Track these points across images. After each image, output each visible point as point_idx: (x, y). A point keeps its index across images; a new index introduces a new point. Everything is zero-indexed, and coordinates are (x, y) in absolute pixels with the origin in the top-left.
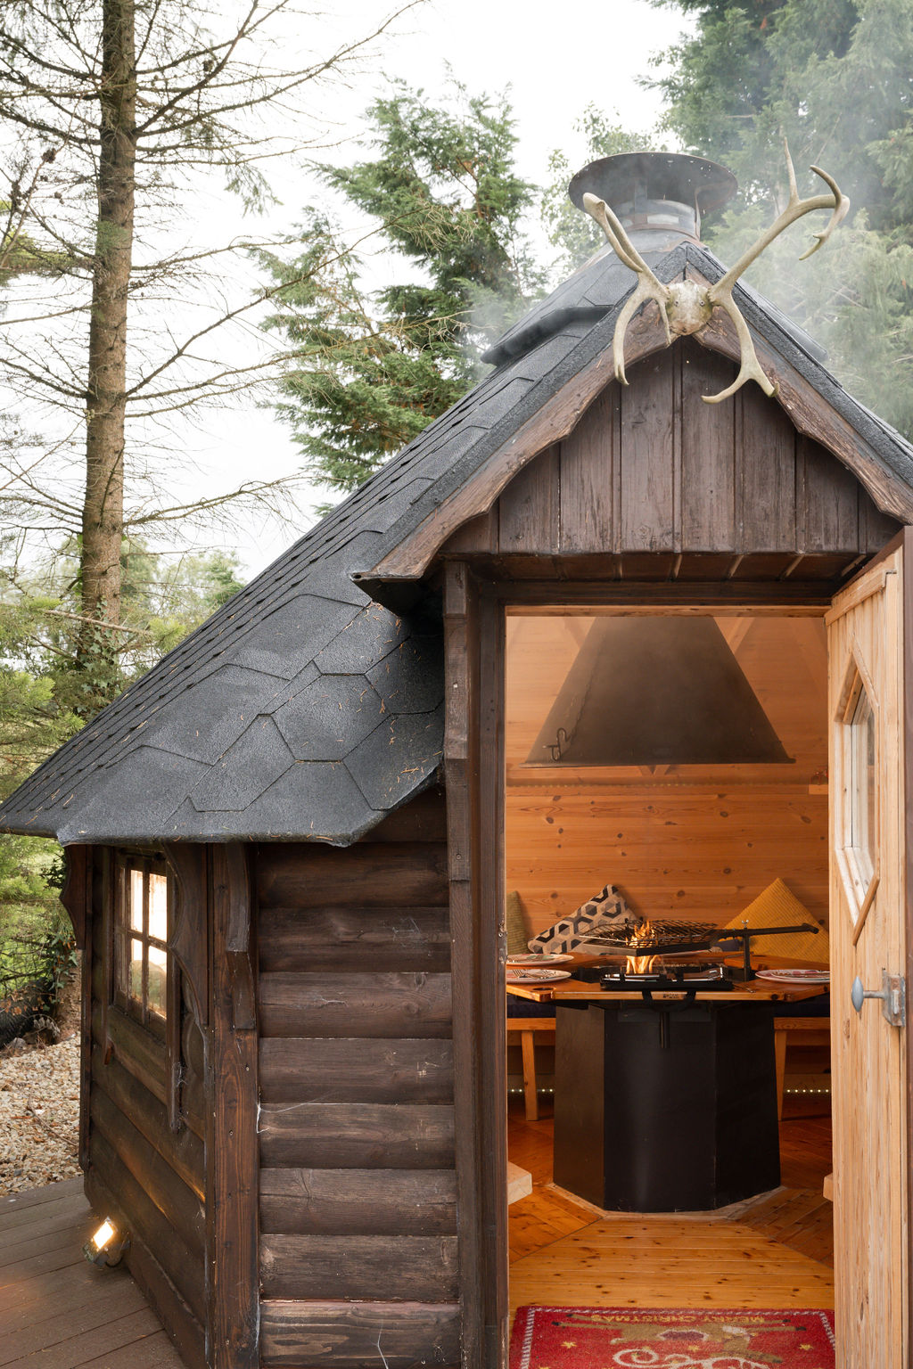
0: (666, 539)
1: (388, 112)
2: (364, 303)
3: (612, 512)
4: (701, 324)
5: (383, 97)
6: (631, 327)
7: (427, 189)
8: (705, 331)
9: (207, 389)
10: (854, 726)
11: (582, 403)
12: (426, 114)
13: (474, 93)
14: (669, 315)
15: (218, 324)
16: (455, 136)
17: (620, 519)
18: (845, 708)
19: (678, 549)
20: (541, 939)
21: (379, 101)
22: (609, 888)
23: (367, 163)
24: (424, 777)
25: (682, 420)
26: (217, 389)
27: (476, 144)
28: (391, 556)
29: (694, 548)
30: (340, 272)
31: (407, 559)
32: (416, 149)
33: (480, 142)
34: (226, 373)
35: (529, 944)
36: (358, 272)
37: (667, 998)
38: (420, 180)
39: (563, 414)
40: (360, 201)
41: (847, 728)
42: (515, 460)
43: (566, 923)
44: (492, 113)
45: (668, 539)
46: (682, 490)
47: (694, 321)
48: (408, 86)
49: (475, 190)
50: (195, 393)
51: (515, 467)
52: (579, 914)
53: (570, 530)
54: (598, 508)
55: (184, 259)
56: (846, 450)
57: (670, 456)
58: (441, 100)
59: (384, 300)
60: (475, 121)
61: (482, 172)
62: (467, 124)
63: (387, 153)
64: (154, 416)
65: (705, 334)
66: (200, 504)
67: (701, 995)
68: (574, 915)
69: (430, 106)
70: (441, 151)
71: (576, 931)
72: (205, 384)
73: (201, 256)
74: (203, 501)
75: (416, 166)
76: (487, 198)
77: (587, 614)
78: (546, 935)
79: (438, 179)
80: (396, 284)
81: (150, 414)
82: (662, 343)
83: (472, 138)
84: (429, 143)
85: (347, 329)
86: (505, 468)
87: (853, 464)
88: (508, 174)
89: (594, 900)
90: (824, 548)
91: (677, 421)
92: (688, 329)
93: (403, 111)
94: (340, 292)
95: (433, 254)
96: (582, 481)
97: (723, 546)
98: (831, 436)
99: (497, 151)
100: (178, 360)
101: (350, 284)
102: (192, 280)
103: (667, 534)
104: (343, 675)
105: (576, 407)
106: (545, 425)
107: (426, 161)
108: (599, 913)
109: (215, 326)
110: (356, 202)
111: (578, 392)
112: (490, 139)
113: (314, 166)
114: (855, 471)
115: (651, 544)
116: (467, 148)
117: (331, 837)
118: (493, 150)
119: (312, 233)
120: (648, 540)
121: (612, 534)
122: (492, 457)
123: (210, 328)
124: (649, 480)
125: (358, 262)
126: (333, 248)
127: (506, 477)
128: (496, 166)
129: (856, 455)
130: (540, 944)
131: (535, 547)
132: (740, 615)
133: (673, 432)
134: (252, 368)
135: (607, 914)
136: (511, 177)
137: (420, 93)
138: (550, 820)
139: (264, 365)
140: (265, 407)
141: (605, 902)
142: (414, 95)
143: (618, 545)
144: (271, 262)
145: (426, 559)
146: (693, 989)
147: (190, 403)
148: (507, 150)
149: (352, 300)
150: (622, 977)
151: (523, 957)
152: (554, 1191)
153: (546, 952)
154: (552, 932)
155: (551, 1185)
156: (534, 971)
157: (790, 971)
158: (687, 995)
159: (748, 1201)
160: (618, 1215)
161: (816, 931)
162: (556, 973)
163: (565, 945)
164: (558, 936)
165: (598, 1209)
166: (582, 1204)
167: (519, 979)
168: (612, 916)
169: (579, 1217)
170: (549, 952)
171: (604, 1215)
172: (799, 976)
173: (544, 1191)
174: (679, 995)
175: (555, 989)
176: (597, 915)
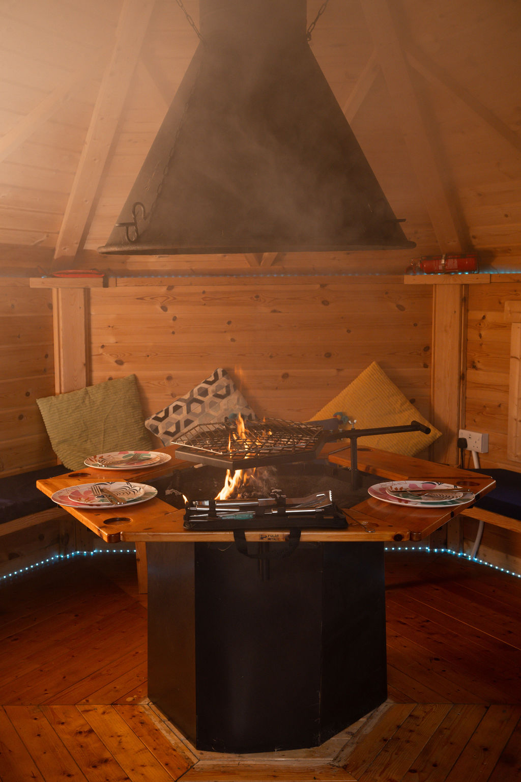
20: (157, 419)
22: (220, 371)
35: (146, 422)
37: (265, 540)
43: (179, 403)
52: (192, 395)
67: (308, 536)
68: (187, 397)
71: (189, 411)
78: (162, 415)
89: (206, 382)
108: (210, 395)
130: (156, 423)
135: (217, 395)
138: (164, 309)
141: (215, 385)
146: (296, 524)
150: (212, 505)
151: (118, 456)
152: (147, 712)
153: (161, 431)
154: (167, 412)
155: (145, 702)
156: (118, 486)
157: (406, 484)
158: (289, 536)
159: (354, 728)
160: (211, 759)
161: (427, 431)
162: (143, 490)
163: (178, 425)
164: (173, 416)
165: (191, 747)
166: (173, 737)
167: (97, 501)
168: (222, 397)
169: (167, 764)
170: (164, 431)
171: (195, 761)
172: (417, 493)
173: (136, 713)
174: (280, 535)
175: (132, 520)
176: (208, 397)
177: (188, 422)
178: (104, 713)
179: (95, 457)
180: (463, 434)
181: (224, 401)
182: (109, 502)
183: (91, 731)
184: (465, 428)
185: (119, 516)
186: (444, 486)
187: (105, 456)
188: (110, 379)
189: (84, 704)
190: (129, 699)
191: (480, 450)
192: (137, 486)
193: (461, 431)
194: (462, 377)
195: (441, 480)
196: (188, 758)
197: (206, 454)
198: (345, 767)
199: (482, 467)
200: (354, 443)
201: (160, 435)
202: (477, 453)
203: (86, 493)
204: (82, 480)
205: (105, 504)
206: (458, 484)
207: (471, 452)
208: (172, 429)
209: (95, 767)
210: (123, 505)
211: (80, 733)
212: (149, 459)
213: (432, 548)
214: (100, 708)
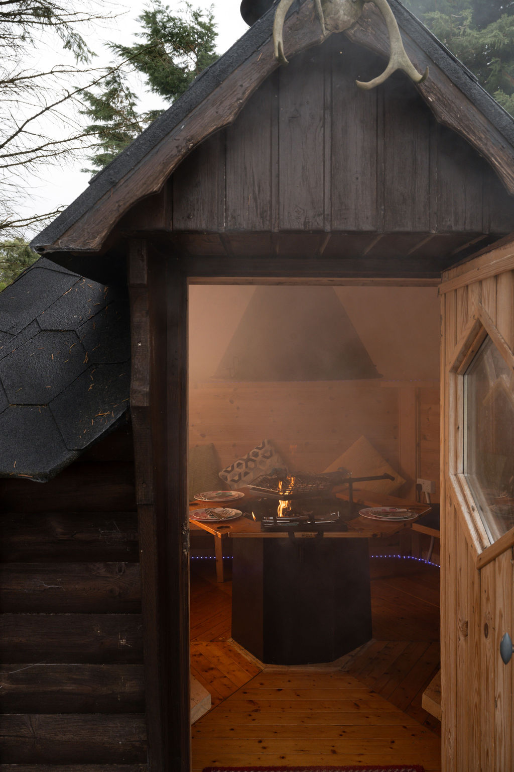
0: (318, 220)
1: (150, 18)
2: (139, 119)
3: (271, 196)
4: (352, 21)
5: (148, 10)
6: (289, 23)
7: (171, 59)
8: (355, 29)
9: (39, 153)
10: (466, 377)
11: (244, 93)
12: (171, 19)
13: (194, 9)
14: (324, 11)
15: (41, 113)
16: (185, 32)
17: (278, 202)
18: (461, 362)
19: (328, 228)
20: (226, 471)
21: (146, 12)
22: (266, 441)
23: (140, 44)
24: (113, 421)
25: (332, 116)
26: (45, 153)
27: (196, 36)
28: (71, 232)
29: (342, 227)
30: (126, 103)
31: (86, 234)
32: (165, 38)
33: (198, 35)
34: (49, 144)
35: (220, 474)
36: (135, 102)
37: (305, 537)
38: (167, 54)
39: (227, 103)
40: (136, 64)
41: (460, 378)
42: (184, 145)
43: (240, 461)
44: (204, 20)
45: (320, 220)
46: (332, 177)
47: (346, 18)
48: (161, 4)
49: (196, 60)
50: (33, 155)
51: (183, 151)
52: (248, 456)
53: (234, 211)
54: (259, 191)
55: (25, 78)
56: (480, 139)
57: (321, 147)
58: (178, 12)
59: (150, 118)
60: (196, 24)
61: (199, 51)
62: (191, 25)
63: (150, 40)
64: (8, 167)
65: (355, 32)
66: (35, 218)
67: (327, 535)
68: (245, 457)
69: (172, 15)
70: (178, 39)
71: (247, 466)
72: (37, 150)
73: (34, 77)
74: (36, 216)
75: (165, 47)
76: (202, 64)
77: (251, 283)
78: (229, 469)
79: (177, 54)
80: (155, 109)
81: (6, 166)
82: (316, 39)
83: (194, 32)
84: (172, 35)
85: (131, 133)
86: (175, 152)
87: (486, 152)
88: (213, 52)
89: (257, 448)
90: (454, 229)
91: (328, 117)
92: (340, 26)
93: (159, 17)
94: (126, 113)
95: (174, 94)
96: (245, 168)
97: (367, 227)
98: (467, 126)
99: (207, 40)
100: (19, 134)
101: (131, 109)
102: (30, 90)
103: (319, 215)
104: (58, 331)
105: (240, 96)
106: (211, 112)
107: (170, 44)
108: (260, 456)
109: (39, 114)
110: (134, 65)
111: (240, 83)
112: (203, 34)
113: (111, 45)
114: (489, 158)
115: (305, 224)
116: (192, 38)
117: (31, 475)
118: (205, 40)
119: (111, 81)
120: (302, 220)
121: (271, 215)
122: (163, 142)
123: (37, 115)
124: (303, 168)
125: (135, 97)
126: (122, 90)
127: (176, 160)
128: (206, 47)
129: (489, 143)
130: (226, 474)
131: (204, 226)
132: (363, 285)
133: (324, 126)
134: (64, 141)
135: (264, 457)
136: (215, 53)
137: (167, 7)
138: (232, 402)
139: (71, 139)
140: (86, 172)
141: (263, 449)
142: (164, 9)
143: (276, 225)
144: (90, 97)
145: (104, 234)
146: (321, 529)
147: (30, 161)
148: (212, 40)
149: (132, 117)
150: (275, 519)
151: (214, 494)
152: (232, 645)
153: (229, 479)
154: (233, 467)
155: (230, 641)
156: (219, 510)
157: (380, 509)
158: (317, 534)
159: (353, 653)
160: (272, 668)
161: (393, 479)
162: (233, 512)
163: (240, 475)
164: (237, 470)
165: (260, 662)
166: (249, 657)
167: (209, 517)
168: (268, 458)
169: (247, 670)
170: (231, 479)
171: (263, 669)
172: (386, 514)
173: (225, 646)
174: (312, 534)
175: (231, 527)
176: (259, 458)
177: (246, 474)
178: (207, 645)
179: (199, 494)
180: (419, 481)
181: (269, 461)
182: (218, 518)
183: (201, 654)
184: (420, 477)
185: (224, 525)
186: (402, 510)
187: (205, 493)
188: (197, 446)
189: (194, 641)
190: (221, 639)
191: (430, 491)
192: (230, 510)
193: (418, 479)
194: (418, 445)
195: (400, 507)
196: (259, 667)
197: (267, 491)
198: (348, 672)
199: (432, 503)
200: (351, 486)
201: (228, 481)
202: (428, 494)
203: (202, 513)
204: (196, 507)
205: (215, 519)
206: (410, 509)
207: (425, 492)
208: (236, 478)
209: (206, 671)
210: (225, 519)
211: (195, 655)
212: (232, 495)
213: (402, 556)
214: (204, 643)
